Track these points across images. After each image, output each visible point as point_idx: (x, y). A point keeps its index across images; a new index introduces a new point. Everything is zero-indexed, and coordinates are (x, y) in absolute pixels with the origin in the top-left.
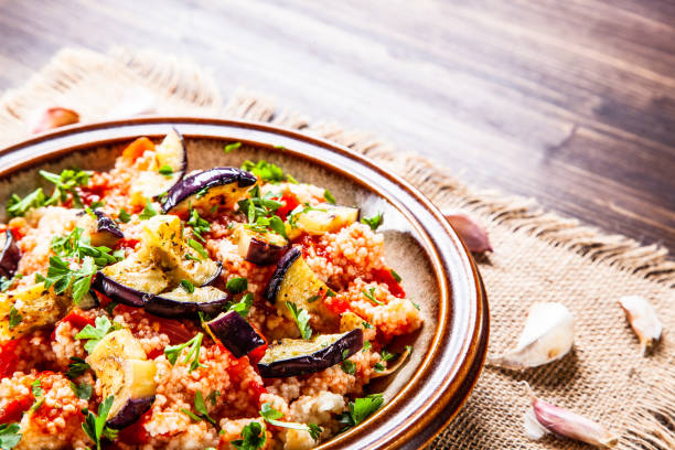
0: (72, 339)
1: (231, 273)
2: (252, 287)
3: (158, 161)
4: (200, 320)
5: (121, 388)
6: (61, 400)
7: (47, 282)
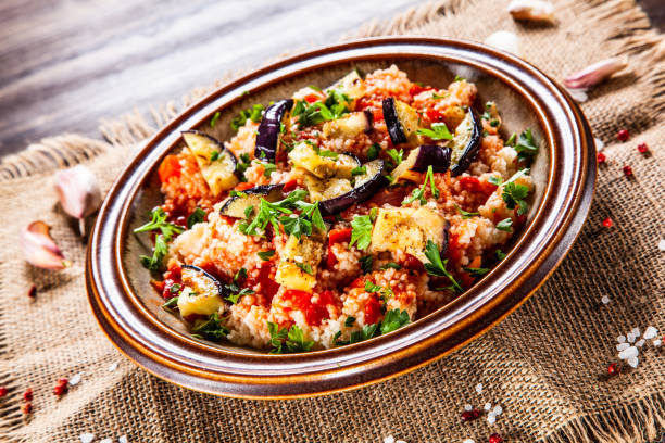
1: (361, 150)
2: (384, 144)
3: (203, 157)
4: (389, 182)
5: (424, 236)
6: (393, 278)
7: (296, 235)
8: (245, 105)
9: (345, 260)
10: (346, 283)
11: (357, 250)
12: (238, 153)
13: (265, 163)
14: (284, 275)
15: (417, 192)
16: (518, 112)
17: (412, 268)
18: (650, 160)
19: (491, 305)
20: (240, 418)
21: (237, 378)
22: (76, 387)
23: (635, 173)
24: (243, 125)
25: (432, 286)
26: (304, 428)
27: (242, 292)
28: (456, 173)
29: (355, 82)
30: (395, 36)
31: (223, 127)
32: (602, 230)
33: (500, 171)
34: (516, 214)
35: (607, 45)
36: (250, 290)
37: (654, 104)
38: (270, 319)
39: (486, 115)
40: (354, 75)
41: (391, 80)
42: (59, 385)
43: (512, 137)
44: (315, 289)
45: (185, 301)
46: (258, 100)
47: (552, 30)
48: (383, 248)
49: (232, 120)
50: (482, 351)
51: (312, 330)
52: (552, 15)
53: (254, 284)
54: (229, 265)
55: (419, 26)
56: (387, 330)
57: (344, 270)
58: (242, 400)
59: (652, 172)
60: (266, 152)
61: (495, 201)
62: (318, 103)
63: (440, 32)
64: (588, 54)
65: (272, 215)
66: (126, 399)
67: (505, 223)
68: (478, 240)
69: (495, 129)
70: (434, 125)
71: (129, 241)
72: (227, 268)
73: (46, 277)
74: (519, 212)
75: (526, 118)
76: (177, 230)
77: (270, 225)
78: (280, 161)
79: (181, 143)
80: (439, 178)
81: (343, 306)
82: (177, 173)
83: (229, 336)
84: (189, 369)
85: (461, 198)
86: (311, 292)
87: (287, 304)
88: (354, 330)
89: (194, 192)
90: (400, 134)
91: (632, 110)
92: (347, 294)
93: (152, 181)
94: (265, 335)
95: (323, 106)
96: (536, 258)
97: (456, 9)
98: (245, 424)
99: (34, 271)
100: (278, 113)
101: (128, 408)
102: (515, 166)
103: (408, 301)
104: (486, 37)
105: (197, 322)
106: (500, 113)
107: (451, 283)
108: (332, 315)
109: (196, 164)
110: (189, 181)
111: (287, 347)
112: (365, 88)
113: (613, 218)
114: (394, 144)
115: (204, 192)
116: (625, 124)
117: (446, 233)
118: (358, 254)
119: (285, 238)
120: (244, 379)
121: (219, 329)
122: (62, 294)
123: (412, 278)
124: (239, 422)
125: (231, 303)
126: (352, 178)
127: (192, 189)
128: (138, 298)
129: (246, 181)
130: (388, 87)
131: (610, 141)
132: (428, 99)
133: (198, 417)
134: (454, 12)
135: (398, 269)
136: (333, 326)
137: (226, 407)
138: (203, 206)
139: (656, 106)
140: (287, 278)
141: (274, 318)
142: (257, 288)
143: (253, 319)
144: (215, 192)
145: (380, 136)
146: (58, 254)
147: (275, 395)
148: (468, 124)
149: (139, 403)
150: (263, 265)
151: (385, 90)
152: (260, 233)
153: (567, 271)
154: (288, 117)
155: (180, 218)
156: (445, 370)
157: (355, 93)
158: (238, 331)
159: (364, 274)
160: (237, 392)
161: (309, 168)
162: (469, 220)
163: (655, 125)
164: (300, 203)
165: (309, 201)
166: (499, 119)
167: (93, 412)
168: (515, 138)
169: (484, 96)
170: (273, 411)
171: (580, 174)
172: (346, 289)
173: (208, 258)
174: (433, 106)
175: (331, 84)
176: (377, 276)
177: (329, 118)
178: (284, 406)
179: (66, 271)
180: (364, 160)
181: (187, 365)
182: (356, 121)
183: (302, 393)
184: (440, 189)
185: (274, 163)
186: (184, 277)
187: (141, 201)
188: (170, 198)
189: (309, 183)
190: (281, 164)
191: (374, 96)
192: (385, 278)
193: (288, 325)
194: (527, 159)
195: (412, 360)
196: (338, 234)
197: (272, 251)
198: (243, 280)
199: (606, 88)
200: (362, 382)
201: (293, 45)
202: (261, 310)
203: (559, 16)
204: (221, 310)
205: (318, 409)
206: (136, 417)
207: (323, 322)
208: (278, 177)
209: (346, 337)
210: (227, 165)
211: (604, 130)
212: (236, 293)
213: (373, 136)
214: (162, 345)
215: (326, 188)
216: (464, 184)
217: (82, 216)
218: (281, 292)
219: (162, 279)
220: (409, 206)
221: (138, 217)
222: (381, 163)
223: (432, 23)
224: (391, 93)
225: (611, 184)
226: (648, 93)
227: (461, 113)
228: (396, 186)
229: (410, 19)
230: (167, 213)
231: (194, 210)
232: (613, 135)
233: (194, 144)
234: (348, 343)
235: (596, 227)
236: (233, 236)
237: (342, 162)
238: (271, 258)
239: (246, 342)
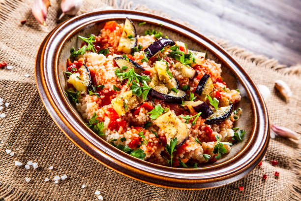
0: (146, 114)
1: (182, 83)
2: (192, 89)
3: (126, 33)
4: (181, 103)
5: (176, 134)
6: (152, 139)
7: (133, 92)
8: (157, 29)
9: (141, 117)
10: (134, 124)
11: (149, 117)
12: (139, 43)
13: (145, 56)
14: (116, 102)
15: (188, 117)
16: (248, 121)
17: (162, 141)
18: (276, 180)
19: (177, 180)
20: (54, 135)
21: (67, 122)
22: (8, 70)
23: (266, 180)
24: (150, 35)
25: (163, 154)
26: (73, 160)
27: (96, 93)
28: (207, 123)
29: (202, 57)
30: (229, 53)
31: (142, 29)
32: (237, 189)
33: (223, 136)
34: (214, 157)
35: (297, 126)
36: (99, 95)
37: (295, 162)
38: (97, 112)
39: (235, 112)
40: (204, 55)
41: (215, 69)
42: (3, 64)
43: (237, 128)
44: (122, 117)
45: (74, 78)
46: (163, 31)
47: (284, 103)
48: (158, 125)
49: (148, 30)
50: (158, 192)
51: (107, 130)
52: (289, 98)
53: (103, 94)
54: (100, 80)
55: (240, 57)
56: (133, 155)
57: (137, 119)
58: (60, 130)
59: (273, 185)
60: (149, 52)
61: (211, 145)
62: (183, 53)
63: (245, 66)
64: (288, 123)
65: (131, 77)
66: (21, 91)
67: (208, 156)
68: (193, 153)
69: (234, 120)
70: (215, 99)
71: (73, 38)
72: (99, 80)
73: (33, 21)
74: (216, 157)
75: (248, 126)
76: (93, 50)
77: (127, 79)
78: (151, 60)
79: (123, 21)
80: (200, 119)
81: (126, 132)
82: (112, 30)
83: (77, 104)
84: (53, 102)
85: (201, 133)
86: (120, 116)
87: (108, 113)
88: (122, 143)
89: (112, 42)
90: (201, 91)
91: (286, 157)
92: (131, 129)
93: (101, 24)
94: (90, 116)
95: (183, 56)
96: (207, 179)
97: (258, 64)
98: (54, 139)
99: (30, 15)
100: (166, 43)
101: (19, 95)
102: (228, 139)
103: (150, 151)
104: (259, 83)
105: (71, 89)
106: (240, 116)
107: (170, 159)
108: (119, 131)
109: (121, 33)
110: (113, 37)
111: (93, 127)
112: (203, 63)
113: (245, 189)
114: (195, 92)
115: (115, 45)
116: (278, 159)
117: (185, 141)
118: (148, 119)
119: (128, 89)
120: (69, 125)
121: (76, 98)
122: (33, 33)
123: (158, 145)
124: (52, 136)
125: (88, 93)
126: (171, 90)
127: (112, 40)
128: (58, 61)
129: (133, 56)
130: (211, 70)
131: (268, 161)
132: (221, 87)
133: (40, 121)
134: (256, 64)
135: (156, 137)
136: (116, 135)
137: (53, 127)
138: (110, 50)
139: (295, 164)
140: (116, 104)
141: (99, 112)
142: (102, 97)
143: (91, 106)
144: (119, 49)
145: (193, 85)
146: (45, 18)
147: (74, 140)
148: (227, 109)
149: (25, 97)
150: (112, 91)
151: (210, 70)
152: (121, 79)
153: (212, 192)
154: (168, 48)
155: (98, 46)
156: (139, 186)
157: (198, 61)
158: (82, 105)
159: (144, 128)
160: (62, 126)
161: (159, 73)
162: (196, 143)
163: (288, 169)
164: (145, 82)
165: (148, 84)
166: (238, 117)
167: (6, 85)
168: (238, 129)
169: (241, 104)
170: (68, 144)
171: (249, 164)
172: (132, 127)
173: (95, 70)
174: (221, 91)
175: (193, 50)
176: (147, 133)
177: (182, 62)
178: (73, 146)
179: (42, 26)
180: (180, 88)
181: (53, 101)
182: (190, 72)
183: (84, 148)
184: (197, 123)
185: (149, 59)
186: (81, 69)
187: (90, 27)
188: (101, 36)
189: (154, 78)
190: (151, 62)
191: (204, 69)
192: (149, 136)
193: (101, 120)
194: (235, 141)
195: (132, 174)
196: (147, 105)
197: (119, 89)
198: (100, 89)
199: (284, 140)
200: (108, 165)
201: (191, 22)
202: (97, 106)
203: (291, 100)
204: (83, 93)
205: (84, 158)
206: (19, 101)
207: (114, 131)
208: (145, 65)
209: (117, 144)
210: (132, 44)
211: (270, 155)
212: (93, 92)
213: (191, 82)
214: (51, 85)
215: (158, 85)
216: (206, 129)
217: (65, 12)
218: (109, 106)
219: (73, 62)
220: (181, 119)
221: (84, 33)
222: (185, 94)
223: (246, 61)
224: (210, 73)
225: (255, 176)
226: (296, 156)
227: (228, 103)
228: (183, 107)
229: (240, 52)
230: (95, 40)
231: (106, 48)
232: (271, 159)
233: (127, 26)
234: (115, 146)
235: (236, 186)
236: (111, 71)
237: (172, 81)
238: (117, 91)
239: (81, 111)
